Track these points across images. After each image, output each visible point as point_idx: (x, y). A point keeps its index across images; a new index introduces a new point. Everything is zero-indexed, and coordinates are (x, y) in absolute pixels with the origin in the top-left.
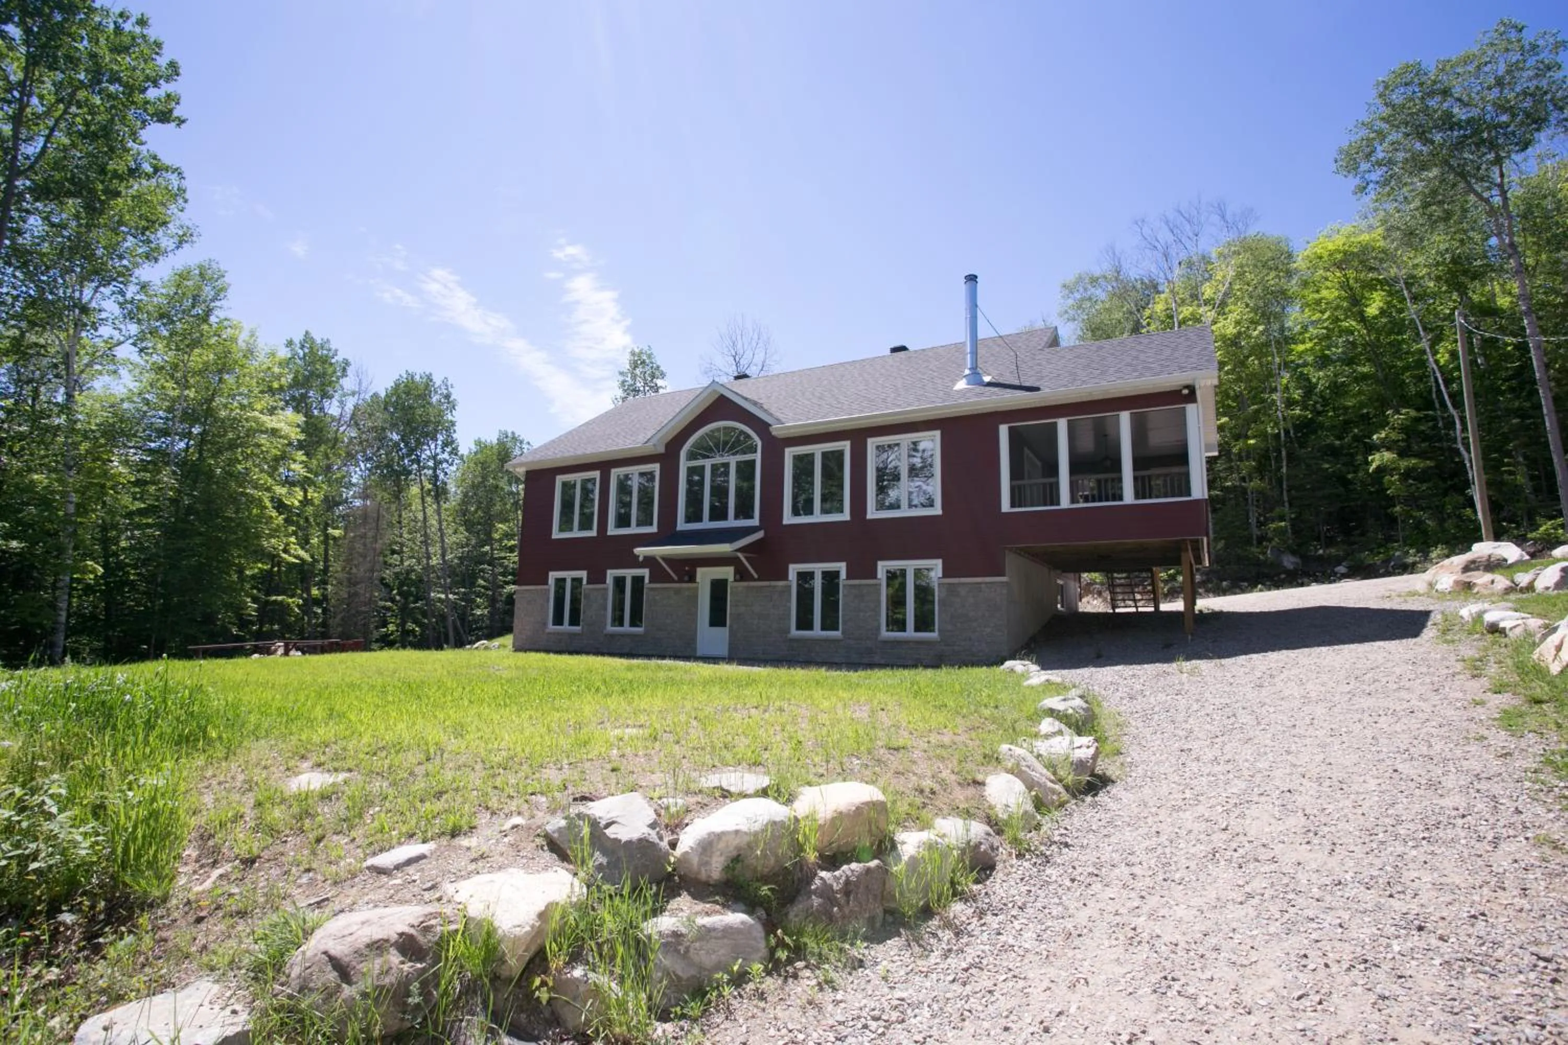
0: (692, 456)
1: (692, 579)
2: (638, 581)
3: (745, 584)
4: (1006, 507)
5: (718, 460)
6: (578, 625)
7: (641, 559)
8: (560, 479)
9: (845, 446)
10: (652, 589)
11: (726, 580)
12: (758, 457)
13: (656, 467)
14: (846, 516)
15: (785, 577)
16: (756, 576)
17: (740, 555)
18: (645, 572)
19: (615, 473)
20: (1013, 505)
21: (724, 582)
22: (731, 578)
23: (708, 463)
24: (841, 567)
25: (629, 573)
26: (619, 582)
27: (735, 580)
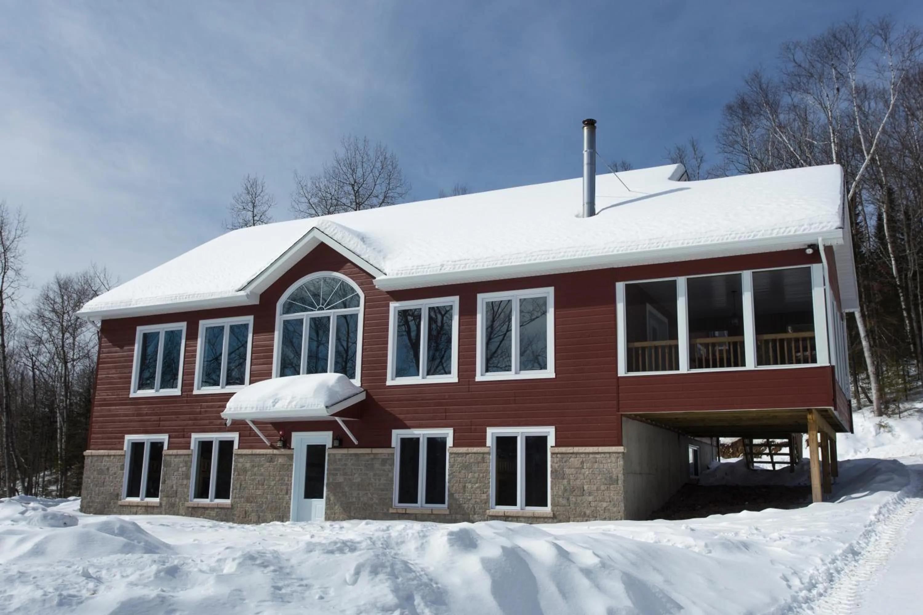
0: (289, 308)
1: (286, 443)
2: (226, 446)
3: (344, 451)
4: (622, 371)
5: (317, 313)
6: (156, 496)
7: (229, 423)
8: (141, 330)
9: (454, 301)
10: (241, 455)
11: (324, 446)
12: (360, 311)
13: (249, 320)
14: (453, 378)
15: (387, 444)
16: (356, 442)
17: (337, 419)
18: (235, 436)
19: (204, 324)
20: (629, 369)
21: (322, 448)
22: (329, 444)
23: (306, 316)
24: (448, 434)
25: (215, 437)
26: (206, 447)
27: (334, 447)
